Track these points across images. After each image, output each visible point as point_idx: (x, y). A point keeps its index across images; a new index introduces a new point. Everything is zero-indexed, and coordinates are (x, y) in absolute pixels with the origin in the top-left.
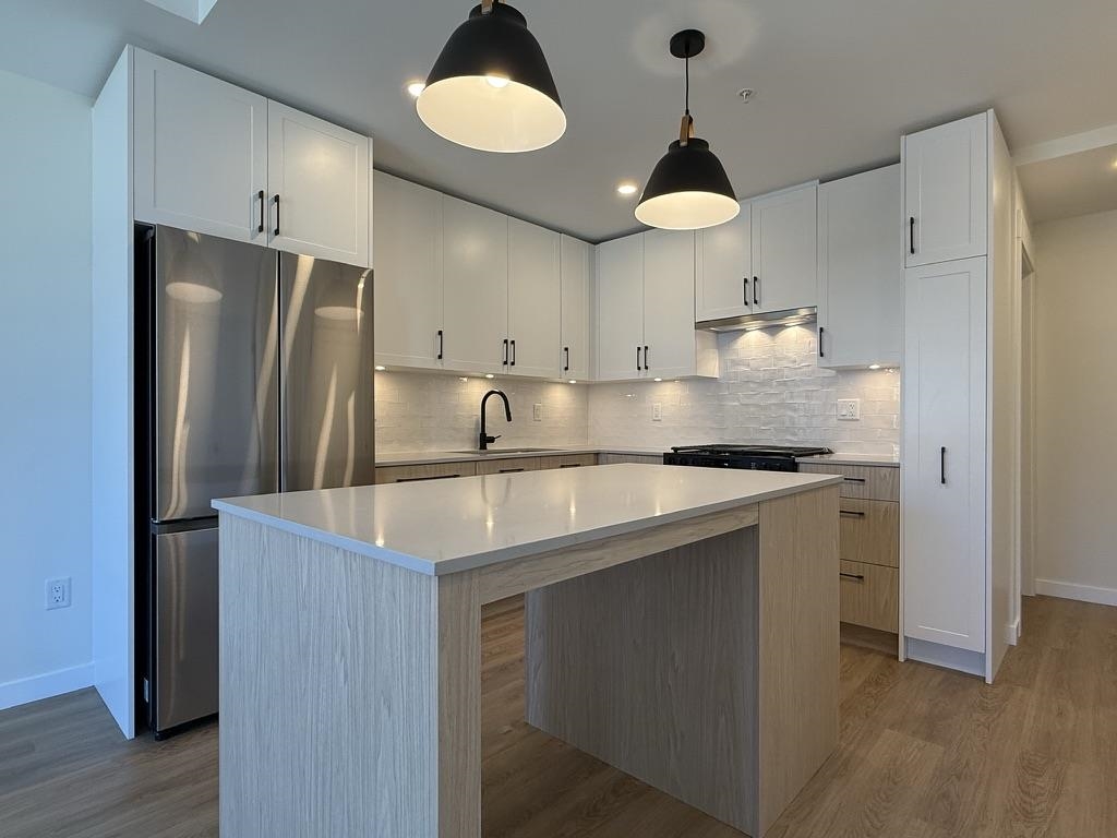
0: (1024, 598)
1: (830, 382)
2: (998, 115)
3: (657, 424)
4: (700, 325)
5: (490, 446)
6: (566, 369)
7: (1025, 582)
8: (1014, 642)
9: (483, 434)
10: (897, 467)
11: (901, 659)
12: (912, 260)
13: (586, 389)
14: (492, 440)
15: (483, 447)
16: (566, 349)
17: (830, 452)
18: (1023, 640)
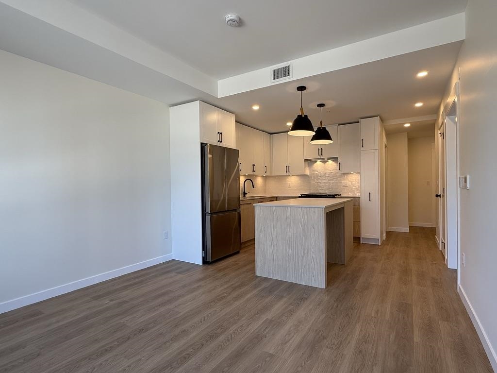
0: (386, 232)
1: (341, 176)
2: (380, 117)
3: (290, 188)
4: (305, 160)
5: (246, 196)
6: (266, 172)
7: (386, 229)
8: (384, 239)
9: (244, 192)
10: (360, 198)
11: (361, 243)
12: (362, 149)
13: (266, 178)
14: (246, 194)
15: (244, 196)
16: (266, 166)
17: (341, 195)
18: (386, 239)
